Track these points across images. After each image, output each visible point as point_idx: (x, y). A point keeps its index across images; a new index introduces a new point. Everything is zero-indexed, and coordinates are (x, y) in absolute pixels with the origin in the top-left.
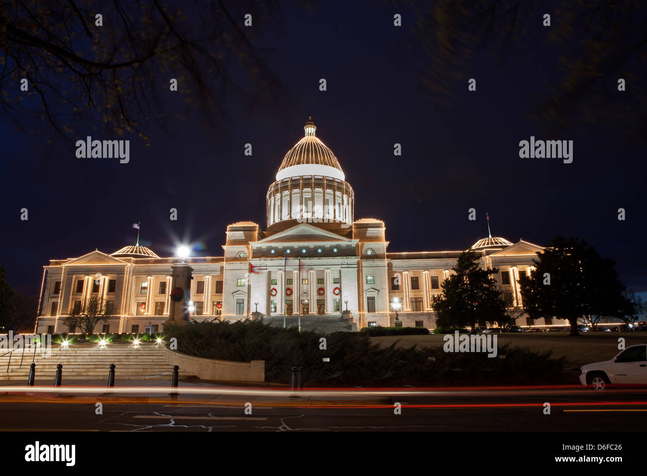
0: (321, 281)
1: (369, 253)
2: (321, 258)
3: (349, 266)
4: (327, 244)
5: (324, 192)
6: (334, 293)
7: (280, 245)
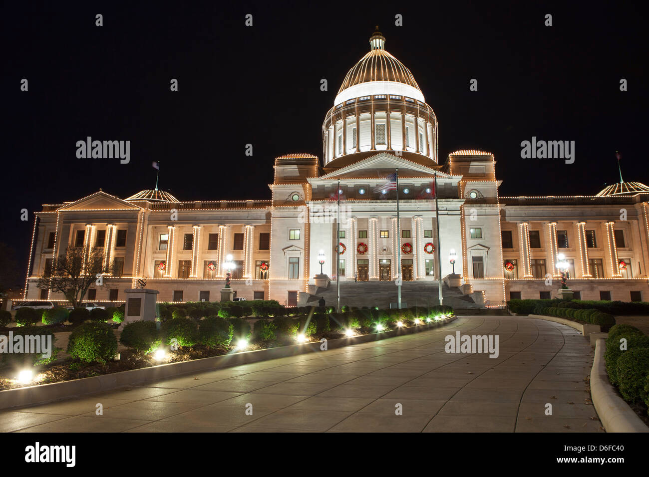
0: (407, 233)
1: (473, 195)
2: (410, 201)
3: (449, 212)
4: (417, 182)
5: (403, 117)
6: (425, 250)
7: (351, 183)
